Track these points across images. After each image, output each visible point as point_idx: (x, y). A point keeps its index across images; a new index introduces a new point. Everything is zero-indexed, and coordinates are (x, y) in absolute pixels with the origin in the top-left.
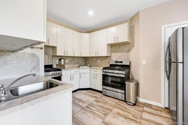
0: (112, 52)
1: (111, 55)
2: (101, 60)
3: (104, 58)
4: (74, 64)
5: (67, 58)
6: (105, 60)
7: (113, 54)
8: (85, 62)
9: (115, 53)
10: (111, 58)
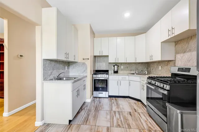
0: (177, 53)
1: (175, 58)
2: (162, 67)
3: (166, 63)
4: (131, 70)
5: (122, 64)
6: (166, 67)
7: (179, 56)
8: (147, 69)
9: (182, 55)
10: (175, 63)
